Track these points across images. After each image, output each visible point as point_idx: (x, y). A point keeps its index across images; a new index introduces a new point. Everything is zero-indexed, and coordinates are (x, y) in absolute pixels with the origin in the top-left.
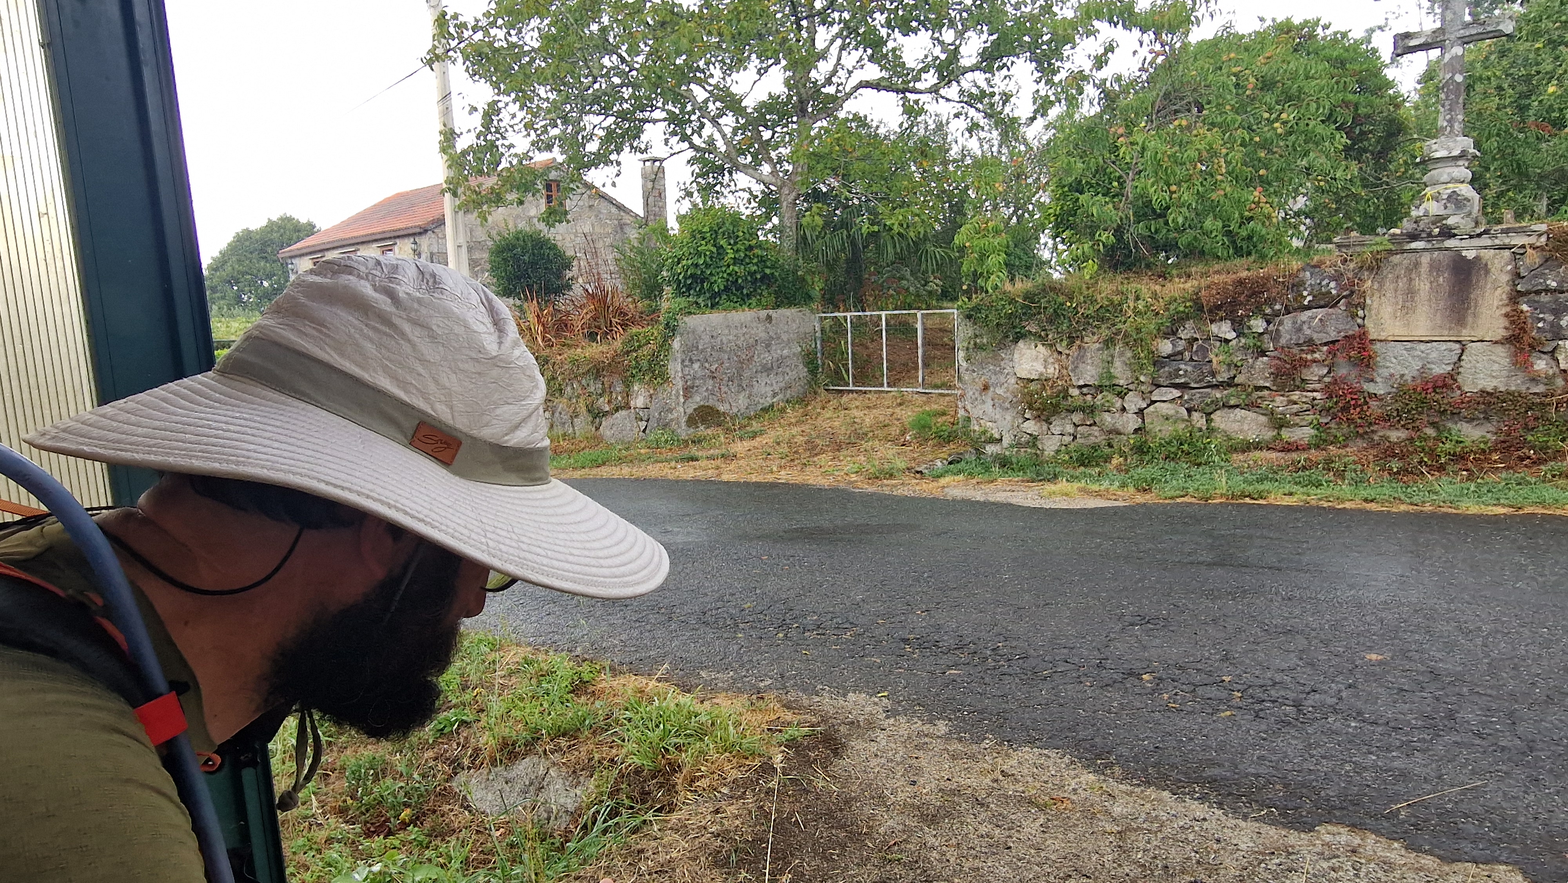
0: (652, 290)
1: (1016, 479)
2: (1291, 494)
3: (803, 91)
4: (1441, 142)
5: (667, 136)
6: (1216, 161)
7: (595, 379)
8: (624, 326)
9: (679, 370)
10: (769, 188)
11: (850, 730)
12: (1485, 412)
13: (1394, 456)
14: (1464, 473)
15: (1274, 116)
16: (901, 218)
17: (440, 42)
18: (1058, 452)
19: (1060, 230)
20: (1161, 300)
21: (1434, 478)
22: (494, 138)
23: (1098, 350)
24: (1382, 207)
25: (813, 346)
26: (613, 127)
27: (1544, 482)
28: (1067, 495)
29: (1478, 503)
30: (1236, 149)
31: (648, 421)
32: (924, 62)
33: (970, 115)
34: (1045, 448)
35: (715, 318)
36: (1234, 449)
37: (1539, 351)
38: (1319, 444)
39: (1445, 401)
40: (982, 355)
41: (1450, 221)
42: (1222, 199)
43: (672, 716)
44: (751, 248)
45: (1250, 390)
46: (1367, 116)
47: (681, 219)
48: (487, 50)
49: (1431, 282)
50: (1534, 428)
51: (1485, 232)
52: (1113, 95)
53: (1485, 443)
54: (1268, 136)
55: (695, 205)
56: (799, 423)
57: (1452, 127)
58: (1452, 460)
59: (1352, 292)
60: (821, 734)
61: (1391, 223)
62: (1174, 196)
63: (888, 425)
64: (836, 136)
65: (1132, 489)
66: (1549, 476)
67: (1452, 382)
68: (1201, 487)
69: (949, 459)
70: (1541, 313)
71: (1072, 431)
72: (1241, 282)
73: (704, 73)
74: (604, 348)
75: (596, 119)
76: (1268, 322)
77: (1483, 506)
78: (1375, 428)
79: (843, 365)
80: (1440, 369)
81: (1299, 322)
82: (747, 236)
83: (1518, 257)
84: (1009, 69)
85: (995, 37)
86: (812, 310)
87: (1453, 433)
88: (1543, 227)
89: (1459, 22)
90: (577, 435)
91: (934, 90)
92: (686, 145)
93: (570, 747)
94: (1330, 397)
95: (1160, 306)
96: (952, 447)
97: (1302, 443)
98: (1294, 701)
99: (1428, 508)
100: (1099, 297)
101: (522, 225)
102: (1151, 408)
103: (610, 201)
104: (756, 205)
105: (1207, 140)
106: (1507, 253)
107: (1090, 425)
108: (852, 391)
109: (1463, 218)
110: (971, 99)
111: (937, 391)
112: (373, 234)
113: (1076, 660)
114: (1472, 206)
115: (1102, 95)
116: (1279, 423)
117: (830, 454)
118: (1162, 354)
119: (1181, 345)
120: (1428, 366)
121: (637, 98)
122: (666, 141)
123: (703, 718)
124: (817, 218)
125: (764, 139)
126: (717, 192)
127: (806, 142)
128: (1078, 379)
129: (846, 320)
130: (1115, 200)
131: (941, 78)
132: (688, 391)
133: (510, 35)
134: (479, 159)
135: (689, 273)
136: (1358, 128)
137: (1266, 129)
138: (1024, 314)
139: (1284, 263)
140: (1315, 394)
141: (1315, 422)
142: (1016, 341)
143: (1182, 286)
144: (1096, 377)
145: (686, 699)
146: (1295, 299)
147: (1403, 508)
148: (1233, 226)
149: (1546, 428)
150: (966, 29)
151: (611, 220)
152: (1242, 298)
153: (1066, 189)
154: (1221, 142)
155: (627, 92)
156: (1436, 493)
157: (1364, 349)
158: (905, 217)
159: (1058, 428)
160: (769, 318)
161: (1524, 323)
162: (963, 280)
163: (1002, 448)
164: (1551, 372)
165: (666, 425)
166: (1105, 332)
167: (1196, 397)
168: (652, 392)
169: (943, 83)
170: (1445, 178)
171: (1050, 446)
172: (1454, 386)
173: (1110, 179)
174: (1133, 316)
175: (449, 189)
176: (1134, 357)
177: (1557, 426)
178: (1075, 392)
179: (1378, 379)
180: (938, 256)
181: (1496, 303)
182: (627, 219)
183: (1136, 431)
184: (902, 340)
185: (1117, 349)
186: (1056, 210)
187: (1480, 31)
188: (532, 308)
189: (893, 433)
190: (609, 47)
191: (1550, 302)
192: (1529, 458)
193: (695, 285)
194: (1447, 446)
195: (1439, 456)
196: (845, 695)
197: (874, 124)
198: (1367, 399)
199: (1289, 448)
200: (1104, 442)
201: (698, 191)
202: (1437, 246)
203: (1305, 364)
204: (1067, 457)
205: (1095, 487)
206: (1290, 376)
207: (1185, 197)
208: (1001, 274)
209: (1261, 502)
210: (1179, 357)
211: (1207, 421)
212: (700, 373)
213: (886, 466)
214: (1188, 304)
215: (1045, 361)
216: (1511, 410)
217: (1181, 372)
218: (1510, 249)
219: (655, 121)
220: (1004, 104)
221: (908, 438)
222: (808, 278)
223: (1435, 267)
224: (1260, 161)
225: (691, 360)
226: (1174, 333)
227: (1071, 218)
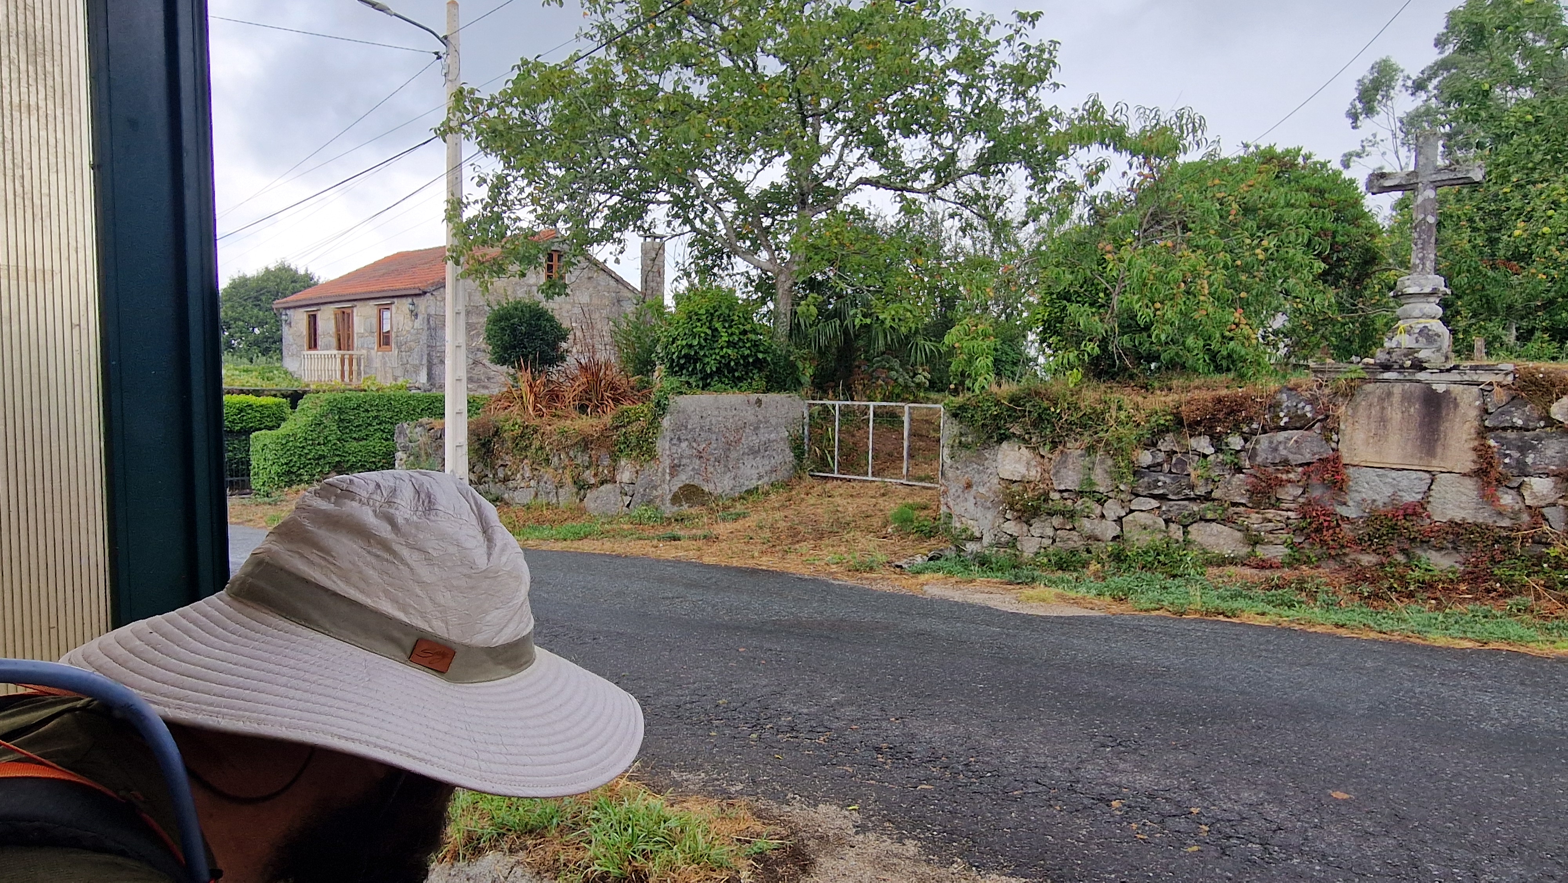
0: (645, 366)
1: (995, 580)
2: (1263, 614)
3: (804, 184)
4: (1414, 279)
5: (670, 218)
6: (1199, 282)
7: (583, 451)
8: (616, 401)
9: (667, 448)
10: (766, 274)
11: (818, 845)
12: (1453, 542)
13: (1365, 579)
14: (1433, 602)
15: (1256, 242)
16: (893, 313)
17: (454, 116)
18: (1037, 554)
19: (1047, 335)
20: (1142, 412)
21: (1403, 605)
22: (500, 210)
23: (1081, 456)
24: (1357, 332)
25: (801, 432)
26: (619, 205)
27: (1510, 616)
28: (1044, 600)
29: (1445, 635)
30: (1219, 271)
31: (632, 496)
32: (922, 163)
33: (964, 216)
34: (1024, 549)
35: (705, 399)
36: (1209, 563)
37: (1506, 486)
38: (1292, 563)
39: (1416, 529)
40: (965, 453)
41: (1421, 355)
42: (1205, 319)
43: (641, 820)
44: (745, 332)
45: (1226, 505)
46: (1345, 245)
47: (677, 297)
48: (501, 127)
49: (1402, 412)
50: (1500, 561)
51: (1456, 367)
52: (1102, 212)
53: (1453, 573)
54: (1249, 260)
55: (692, 285)
56: (783, 507)
57: (1424, 264)
58: (1422, 588)
59: (1327, 417)
60: (790, 847)
61: (1365, 351)
62: (1158, 313)
63: (871, 516)
64: (835, 230)
65: (1108, 599)
66: (1514, 610)
67: (1421, 511)
68: (1176, 601)
69: (930, 555)
70: (1507, 449)
71: (1051, 534)
72: (1219, 400)
73: (710, 160)
74: (595, 421)
75: (602, 198)
76: (1246, 440)
77: (1449, 639)
78: (1347, 550)
79: (829, 452)
80: (1411, 497)
81: (1275, 441)
82: (742, 320)
83: (1486, 393)
84: (1003, 175)
85: (992, 144)
86: (800, 396)
87: (1423, 560)
88: (1510, 367)
89: (1431, 167)
90: (561, 504)
91: (931, 191)
92: (688, 228)
93: (536, 845)
94: (1304, 518)
95: (1140, 417)
96: (933, 542)
97: (1276, 560)
98: (1260, 838)
99: (1396, 637)
100: (1082, 405)
101: (521, 294)
102: (1130, 517)
103: (609, 273)
104: (753, 289)
105: (1191, 261)
106: (1475, 389)
107: (1070, 530)
108: (837, 479)
109: (1433, 352)
110: (966, 201)
111: (920, 484)
112: (372, 292)
113: (1047, 781)
114: (1442, 342)
115: (1092, 212)
116: (1255, 541)
117: (812, 542)
118: (1142, 465)
119: (1161, 457)
120: (1400, 493)
121: (643, 180)
122: (669, 224)
123: (672, 824)
124: (812, 307)
125: (764, 225)
126: (715, 274)
127: (804, 234)
128: (1060, 484)
129: (834, 408)
130: (1101, 311)
131: (938, 180)
132: (675, 469)
133: (525, 114)
134: (484, 229)
135: (683, 353)
136: (1335, 255)
137: (1247, 254)
138: (1009, 416)
139: (1262, 385)
140: (1290, 513)
141: (1289, 541)
142: (1000, 441)
143: (1163, 399)
144: (1077, 483)
145: (657, 802)
146: (1272, 419)
147: (1373, 635)
148: (1214, 346)
149: (1512, 562)
150: (963, 133)
151: (608, 292)
152: (1221, 416)
153: (1055, 296)
154: (1205, 264)
155: (633, 173)
156: (1404, 621)
157: (1337, 472)
158: (897, 312)
159: (1037, 530)
160: (759, 402)
161: (1492, 457)
162: (951, 378)
163: (983, 547)
164: (1517, 507)
165: (650, 502)
166: (1087, 439)
167: (1174, 507)
168: (638, 468)
169: (940, 185)
170: (1417, 313)
171: (1029, 547)
172: (1424, 515)
173: (1097, 289)
174: (1115, 425)
175: (452, 257)
176: (1115, 466)
177: (1523, 560)
178: (1055, 496)
179: (1350, 503)
180: (927, 350)
181: (1465, 437)
182: (626, 293)
183: (1115, 538)
184: (889, 430)
185: (1099, 457)
186: (1044, 316)
187: (1451, 177)
188: (525, 377)
189: (875, 524)
190: (620, 131)
191: (1515, 439)
192: (1495, 590)
193: (688, 365)
194: (1416, 574)
195: (1409, 583)
196: (816, 806)
197: (872, 218)
198: (1340, 522)
199: (1263, 565)
200: (1082, 548)
201: (696, 272)
202: (1409, 378)
203: (1281, 483)
204: (1045, 560)
205: (1072, 594)
206: (1265, 494)
207: (1169, 314)
208: (988, 376)
209: (1234, 620)
210: (1159, 468)
211: (1184, 533)
212: (688, 452)
213: (868, 559)
214: (1168, 418)
215: (1028, 463)
216: (1478, 542)
217: (1160, 484)
218: (1479, 385)
219: (659, 203)
220: (997, 208)
221: (890, 530)
222: (800, 365)
223: (1406, 398)
224: (1241, 283)
225: (679, 439)
226: (1154, 445)
227: (1058, 325)
